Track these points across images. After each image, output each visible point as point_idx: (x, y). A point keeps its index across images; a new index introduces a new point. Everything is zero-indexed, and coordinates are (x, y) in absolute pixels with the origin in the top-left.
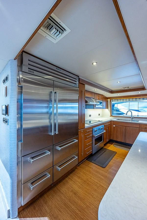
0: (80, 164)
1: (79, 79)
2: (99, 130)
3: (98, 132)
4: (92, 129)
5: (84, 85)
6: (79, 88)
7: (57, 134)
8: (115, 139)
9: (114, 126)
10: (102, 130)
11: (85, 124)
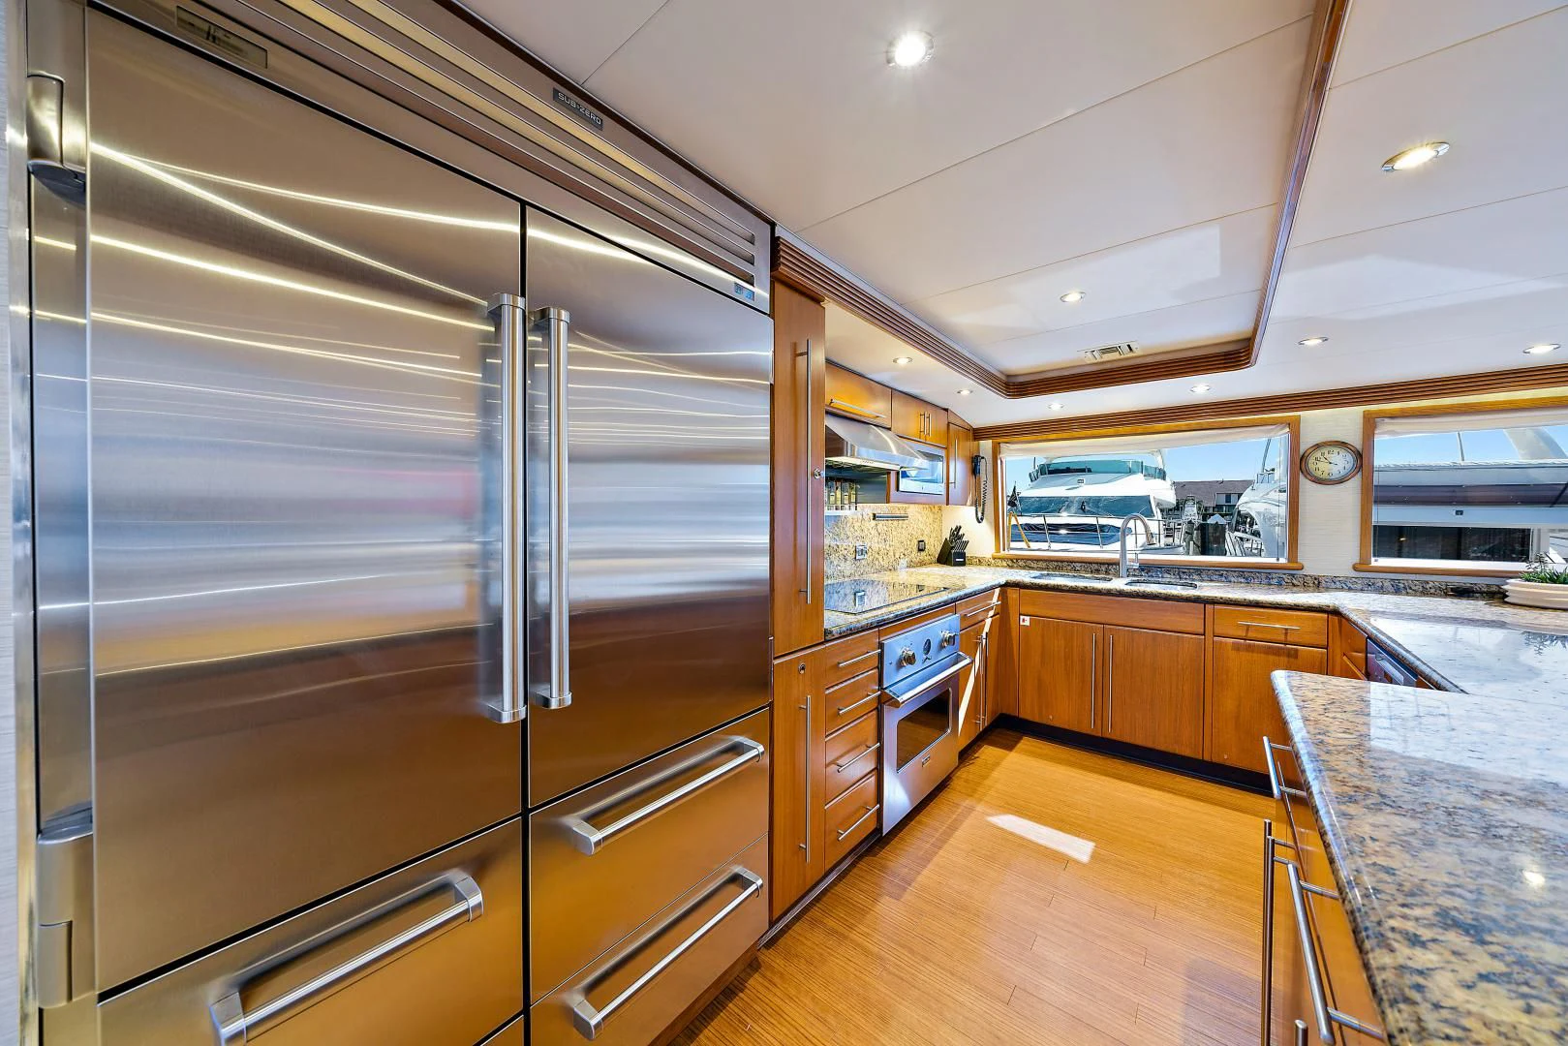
0: (788, 927)
1: (775, 241)
2: (927, 649)
3: (918, 666)
4: (881, 646)
5: (817, 300)
6: (772, 315)
7: (554, 705)
8: (1028, 712)
9: (1026, 621)
10: (944, 653)
11: (827, 614)
